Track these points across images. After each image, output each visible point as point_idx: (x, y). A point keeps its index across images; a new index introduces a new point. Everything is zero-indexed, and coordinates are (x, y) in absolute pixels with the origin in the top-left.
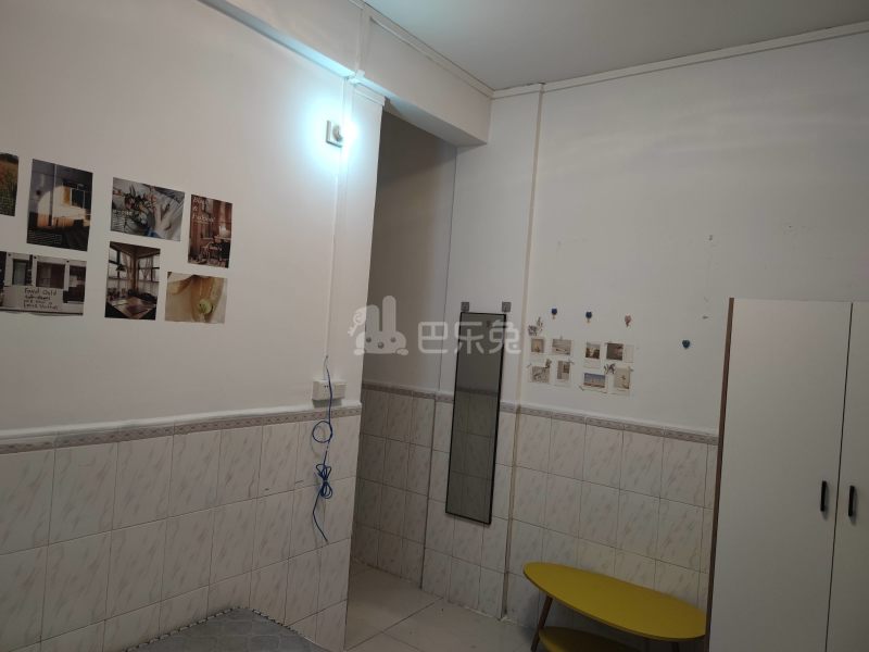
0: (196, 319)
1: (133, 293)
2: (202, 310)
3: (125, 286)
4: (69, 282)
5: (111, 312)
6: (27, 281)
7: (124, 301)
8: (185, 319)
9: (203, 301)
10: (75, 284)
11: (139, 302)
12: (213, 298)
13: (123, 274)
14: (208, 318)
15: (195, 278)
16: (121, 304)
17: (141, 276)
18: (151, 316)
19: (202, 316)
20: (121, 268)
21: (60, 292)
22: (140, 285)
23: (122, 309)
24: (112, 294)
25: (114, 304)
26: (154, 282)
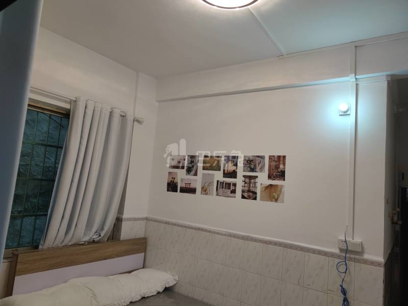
0: (272, 201)
1: (249, 191)
2: (274, 198)
3: (246, 189)
4: (232, 187)
5: (243, 197)
6: (223, 188)
7: (246, 194)
8: (268, 201)
9: (274, 194)
10: (233, 189)
11: (251, 194)
12: (278, 193)
13: (246, 185)
14: (276, 200)
15: (271, 185)
16: (246, 195)
17: (251, 185)
18: (255, 199)
19: (274, 200)
20: (246, 183)
21: (230, 191)
22: (251, 188)
23: (246, 196)
24: (243, 191)
25: (243, 194)
26: (255, 187)
